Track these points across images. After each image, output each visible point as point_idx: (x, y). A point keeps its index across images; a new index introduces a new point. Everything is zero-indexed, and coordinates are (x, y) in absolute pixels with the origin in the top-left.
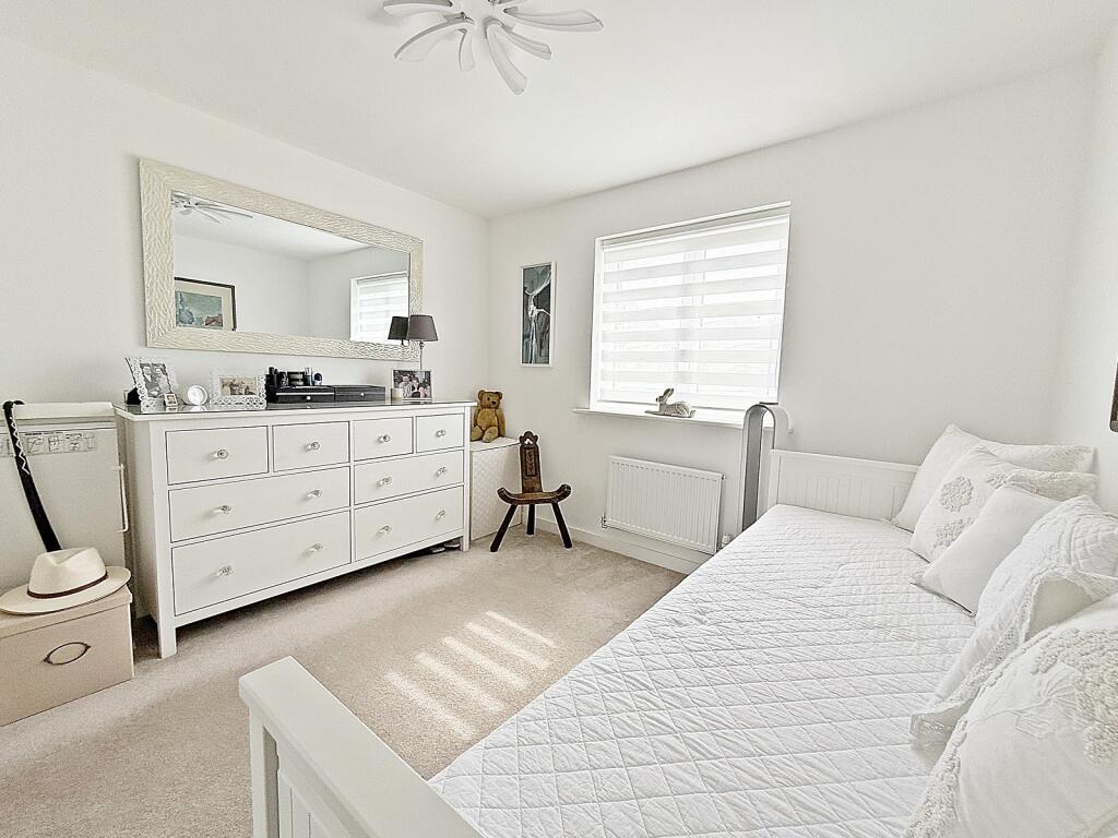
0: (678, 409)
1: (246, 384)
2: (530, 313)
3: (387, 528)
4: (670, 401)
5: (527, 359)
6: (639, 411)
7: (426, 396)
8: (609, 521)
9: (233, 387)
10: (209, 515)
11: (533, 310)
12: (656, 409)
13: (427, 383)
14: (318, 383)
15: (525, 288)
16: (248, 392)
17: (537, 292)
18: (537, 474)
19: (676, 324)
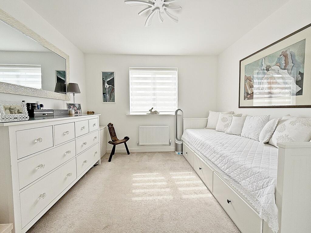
0: (156, 112)
1: (17, 108)
2: (105, 86)
3: (85, 162)
4: (153, 110)
5: (105, 100)
6: (145, 114)
7: (80, 113)
8: (140, 144)
9: (11, 110)
10: (34, 171)
11: (107, 86)
12: (150, 113)
13: (79, 108)
14: (42, 108)
15: (103, 78)
16: (19, 112)
17: (109, 80)
18: (115, 135)
19: (153, 92)
